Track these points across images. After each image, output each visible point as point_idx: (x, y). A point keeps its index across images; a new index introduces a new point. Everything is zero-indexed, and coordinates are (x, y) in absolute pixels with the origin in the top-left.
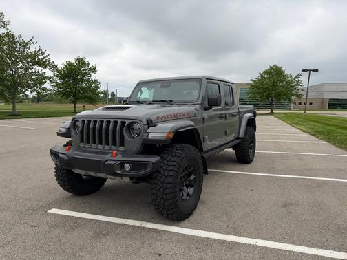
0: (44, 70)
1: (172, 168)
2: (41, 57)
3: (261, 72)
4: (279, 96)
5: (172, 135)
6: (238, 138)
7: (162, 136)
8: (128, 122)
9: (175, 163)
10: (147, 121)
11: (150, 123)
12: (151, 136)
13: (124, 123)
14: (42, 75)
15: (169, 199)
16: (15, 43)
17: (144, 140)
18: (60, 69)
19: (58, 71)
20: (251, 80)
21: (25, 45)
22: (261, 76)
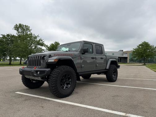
0: (41, 47)
1: (56, 74)
2: (41, 42)
3: (138, 45)
4: (148, 56)
5: (57, 61)
6: (106, 69)
7: (53, 61)
8: (42, 56)
9: (57, 72)
10: (49, 56)
11: (50, 56)
12: (49, 61)
13: (41, 56)
14: (41, 49)
15: (54, 87)
16: (32, 37)
17: (46, 62)
18: (49, 46)
19: (48, 47)
20: (133, 49)
21: (36, 37)
22: (138, 47)
